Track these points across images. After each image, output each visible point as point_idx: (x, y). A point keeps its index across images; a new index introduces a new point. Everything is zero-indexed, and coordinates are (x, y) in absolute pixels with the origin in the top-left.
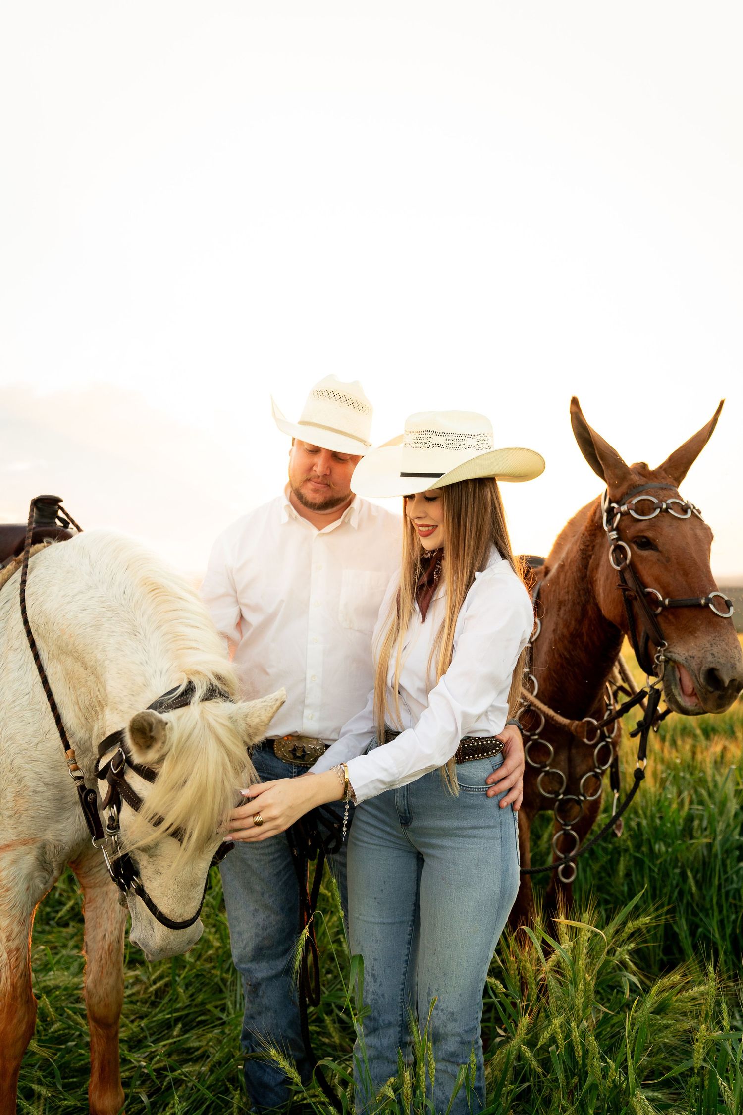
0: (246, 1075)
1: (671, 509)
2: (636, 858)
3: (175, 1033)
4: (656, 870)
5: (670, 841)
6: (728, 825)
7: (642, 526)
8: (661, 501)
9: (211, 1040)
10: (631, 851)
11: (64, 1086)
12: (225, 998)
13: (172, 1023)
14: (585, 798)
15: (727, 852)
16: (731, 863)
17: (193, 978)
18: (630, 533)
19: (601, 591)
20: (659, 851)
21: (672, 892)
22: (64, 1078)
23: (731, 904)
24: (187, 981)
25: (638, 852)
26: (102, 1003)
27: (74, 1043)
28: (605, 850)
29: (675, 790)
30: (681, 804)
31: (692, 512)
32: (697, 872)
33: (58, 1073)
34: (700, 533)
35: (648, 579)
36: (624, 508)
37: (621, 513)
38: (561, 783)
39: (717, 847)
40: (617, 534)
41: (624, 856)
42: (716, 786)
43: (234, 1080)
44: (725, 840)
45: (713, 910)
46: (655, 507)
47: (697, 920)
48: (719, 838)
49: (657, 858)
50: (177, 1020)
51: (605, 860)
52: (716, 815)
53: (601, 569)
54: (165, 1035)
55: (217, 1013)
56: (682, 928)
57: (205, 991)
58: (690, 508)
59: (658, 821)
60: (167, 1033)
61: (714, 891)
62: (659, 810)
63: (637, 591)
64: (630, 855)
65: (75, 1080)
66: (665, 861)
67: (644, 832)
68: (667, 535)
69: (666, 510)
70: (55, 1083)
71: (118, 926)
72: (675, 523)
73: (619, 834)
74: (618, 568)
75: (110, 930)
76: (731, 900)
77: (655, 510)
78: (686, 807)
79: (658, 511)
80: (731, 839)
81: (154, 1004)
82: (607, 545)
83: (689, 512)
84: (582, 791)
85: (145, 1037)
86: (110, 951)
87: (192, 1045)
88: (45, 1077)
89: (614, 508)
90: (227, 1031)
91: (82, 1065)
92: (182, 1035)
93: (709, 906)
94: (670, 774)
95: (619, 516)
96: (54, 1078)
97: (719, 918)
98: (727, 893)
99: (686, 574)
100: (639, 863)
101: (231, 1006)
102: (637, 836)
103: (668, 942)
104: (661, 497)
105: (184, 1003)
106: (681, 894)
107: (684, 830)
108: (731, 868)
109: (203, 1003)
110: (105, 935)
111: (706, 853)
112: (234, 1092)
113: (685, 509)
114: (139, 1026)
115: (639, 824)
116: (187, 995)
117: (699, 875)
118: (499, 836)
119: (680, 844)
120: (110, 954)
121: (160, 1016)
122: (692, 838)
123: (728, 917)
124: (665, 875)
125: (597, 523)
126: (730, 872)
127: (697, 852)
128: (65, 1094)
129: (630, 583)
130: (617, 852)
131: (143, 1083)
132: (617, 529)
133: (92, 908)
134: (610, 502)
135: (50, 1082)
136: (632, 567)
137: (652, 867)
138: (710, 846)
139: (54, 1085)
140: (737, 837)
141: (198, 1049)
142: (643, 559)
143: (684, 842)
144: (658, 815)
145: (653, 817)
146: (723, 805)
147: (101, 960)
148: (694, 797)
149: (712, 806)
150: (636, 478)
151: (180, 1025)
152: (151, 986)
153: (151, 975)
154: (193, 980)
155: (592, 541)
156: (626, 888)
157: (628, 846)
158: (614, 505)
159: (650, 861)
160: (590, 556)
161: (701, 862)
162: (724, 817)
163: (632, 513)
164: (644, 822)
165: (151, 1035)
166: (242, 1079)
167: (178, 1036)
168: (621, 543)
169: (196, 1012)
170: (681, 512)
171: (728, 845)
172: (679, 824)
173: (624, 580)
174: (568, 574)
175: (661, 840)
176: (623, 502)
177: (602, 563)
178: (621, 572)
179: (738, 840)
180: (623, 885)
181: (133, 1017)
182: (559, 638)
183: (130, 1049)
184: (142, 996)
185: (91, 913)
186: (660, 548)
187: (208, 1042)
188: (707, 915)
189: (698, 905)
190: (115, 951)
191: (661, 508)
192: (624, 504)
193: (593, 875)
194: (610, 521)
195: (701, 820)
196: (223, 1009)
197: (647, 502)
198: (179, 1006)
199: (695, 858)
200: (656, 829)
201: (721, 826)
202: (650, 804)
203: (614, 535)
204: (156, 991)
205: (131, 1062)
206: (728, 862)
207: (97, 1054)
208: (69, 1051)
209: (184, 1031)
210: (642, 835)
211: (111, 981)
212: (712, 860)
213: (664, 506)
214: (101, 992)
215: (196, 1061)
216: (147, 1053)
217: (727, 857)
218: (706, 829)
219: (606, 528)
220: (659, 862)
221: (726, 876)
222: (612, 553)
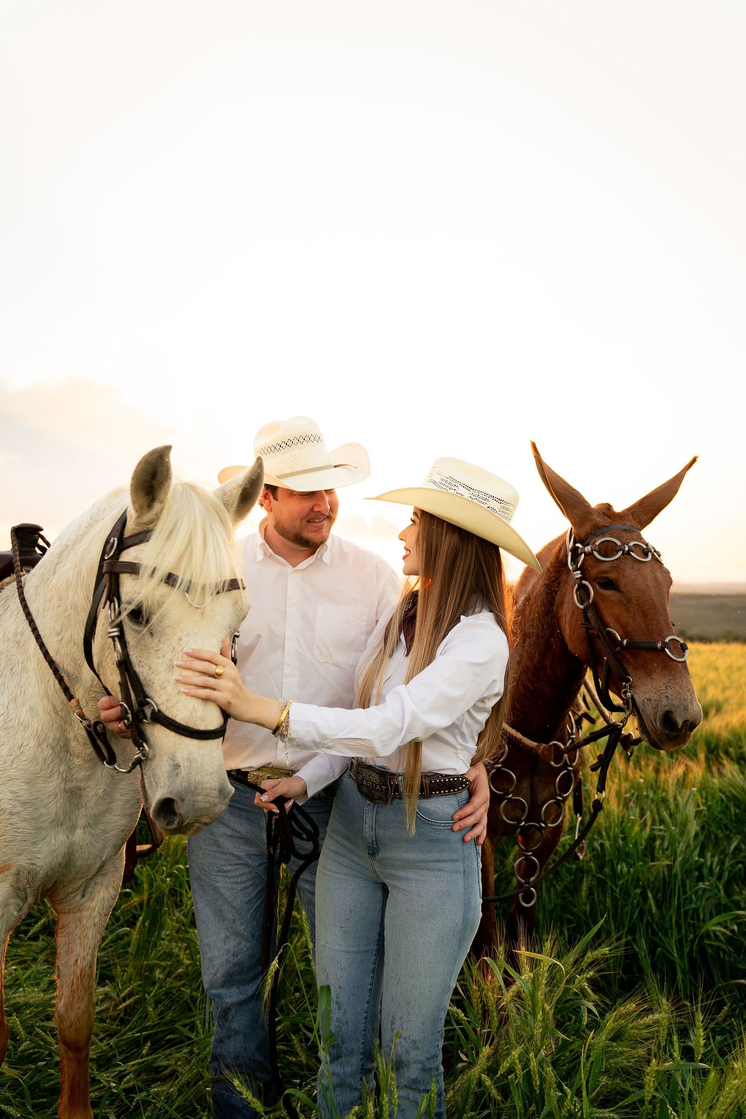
0: (214, 1097)
1: (633, 552)
2: (599, 879)
3: (144, 1052)
4: (618, 891)
5: (632, 862)
6: (688, 846)
7: (605, 567)
8: (624, 544)
9: (179, 1059)
10: (594, 872)
11: (33, 1107)
12: (195, 1016)
13: (142, 1042)
14: (546, 825)
15: (687, 873)
16: (690, 883)
17: (163, 995)
18: (594, 572)
19: (567, 627)
20: (621, 871)
21: (633, 912)
22: (33, 1098)
23: (689, 923)
24: (157, 998)
25: (600, 873)
26: (73, 1028)
27: (44, 1063)
28: (569, 871)
29: (638, 811)
30: (644, 825)
31: (653, 555)
32: (658, 892)
33: (28, 1093)
34: (660, 576)
35: (609, 619)
36: (588, 549)
37: (585, 553)
38: (523, 810)
39: (677, 868)
40: (581, 574)
41: (587, 877)
42: (677, 806)
43: (201, 1100)
44: (685, 861)
45: (672, 930)
46: (617, 549)
47: (657, 940)
48: (679, 859)
49: (619, 878)
50: (146, 1038)
51: (568, 880)
52: (677, 836)
53: (565, 606)
54: (134, 1053)
55: (186, 1031)
56: (642, 949)
57: (174, 1010)
58: (651, 551)
59: (621, 841)
60: (136, 1052)
61: (673, 912)
62: (623, 832)
63: (600, 629)
64: (593, 876)
65: (44, 1100)
66: (627, 881)
67: (607, 854)
68: (630, 576)
69: (628, 553)
70: (24, 1103)
71: (90, 951)
72: (636, 566)
73: (581, 857)
74: (582, 607)
75: (82, 955)
76: (689, 920)
77: (617, 552)
78: (648, 830)
79: (620, 553)
80: (691, 859)
81: (123, 1022)
82: (571, 582)
83: (650, 554)
84: (543, 819)
85: (114, 1056)
86: (82, 977)
87: (160, 1064)
88: (14, 1097)
89: (578, 547)
90: (196, 1050)
91: (51, 1085)
92: (151, 1054)
93: (668, 926)
94: (633, 795)
95: (583, 556)
96: (23, 1098)
97: (678, 937)
98: (686, 913)
99: (645, 616)
100: (601, 883)
101: (200, 1026)
102: (599, 857)
103: (629, 961)
104: (624, 540)
105: (153, 1021)
106: (641, 913)
107: (646, 848)
108: (690, 890)
109: (172, 1022)
110: (77, 960)
111: (666, 873)
112: (201, 1113)
113: (646, 552)
114: (109, 1044)
115: (602, 845)
116: (157, 1013)
117: (660, 895)
118: (462, 869)
119: (641, 866)
120: (82, 979)
121: (129, 1035)
122: (653, 860)
123: (687, 936)
124: (626, 893)
125: (562, 559)
126: (689, 893)
127: (658, 873)
128: (35, 1114)
129: (593, 622)
130: (581, 872)
131: (112, 1103)
132: (582, 569)
133: (65, 934)
134: (575, 542)
135: (19, 1102)
136: (595, 606)
137: (614, 887)
138: (670, 868)
139: (24, 1105)
140: (697, 858)
141: (166, 1068)
142: (604, 598)
143: (645, 862)
144: (621, 836)
145: (616, 838)
146: (684, 826)
147: (73, 984)
148: (656, 817)
149: (673, 828)
150: (599, 520)
151: (149, 1044)
152: (121, 1003)
153: (121, 991)
154: (162, 998)
155: (557, 578)
156: (588, 908)
157: (590, 867)
158: (578, 545)
159: (612, 882)
160: (556, 592)
161: (662, 883)
162: (684, 838)
163: (596, 553)
164: (607, 844)
165: (120, 1053)
166: (210, 1100)
167: (147, 1055)
168: (584, 582)
169: (164, 1031)
170: (642, 555)
171: (687, 866)
172: (641, 845)
173: (587, 619)
174: (533, 608)
175: (623, 860)
176: (587, 542)
177: (567, 600)
178: (585, 611)
179: (697, 861)
180: (585, 905)
181: (102, 1035)
182: (524, 670)
183: (100, 1068)
184: (111, 1013)
185: (63, 939)
186: (622, 589)
187: (176, 1062)
188: (666, 935)
189: (657, 925)
190: (87, 976)
191: (623, 551)
192: (588, 545)
193: (557, 896)
194: (575, 559)
195: (663, 839)
196: (192, 1027)
197: (610, 544)
198: (148, 1024)
199: (656, 878)
200: (618, 849)
201: (681, 847)
202: (613, 825)
203: (578, 574)
204: (126, 1008)
205: (100, 1082)
206: (688, 882)
207: (67, 1076)
208: (38, 1070)
209: (153, 1051)
210: (605, 855)
211: (83, 1005)
212: (672, 880)
213: (627, 549)
214: (72, 1016)
215: (164, 1080)
216: (116, 1073)
217: (687, 878)
218: (667, 849)
219: (571, 568)
220: (620, 882)
221: (685, 897)
222: (576, 592)
